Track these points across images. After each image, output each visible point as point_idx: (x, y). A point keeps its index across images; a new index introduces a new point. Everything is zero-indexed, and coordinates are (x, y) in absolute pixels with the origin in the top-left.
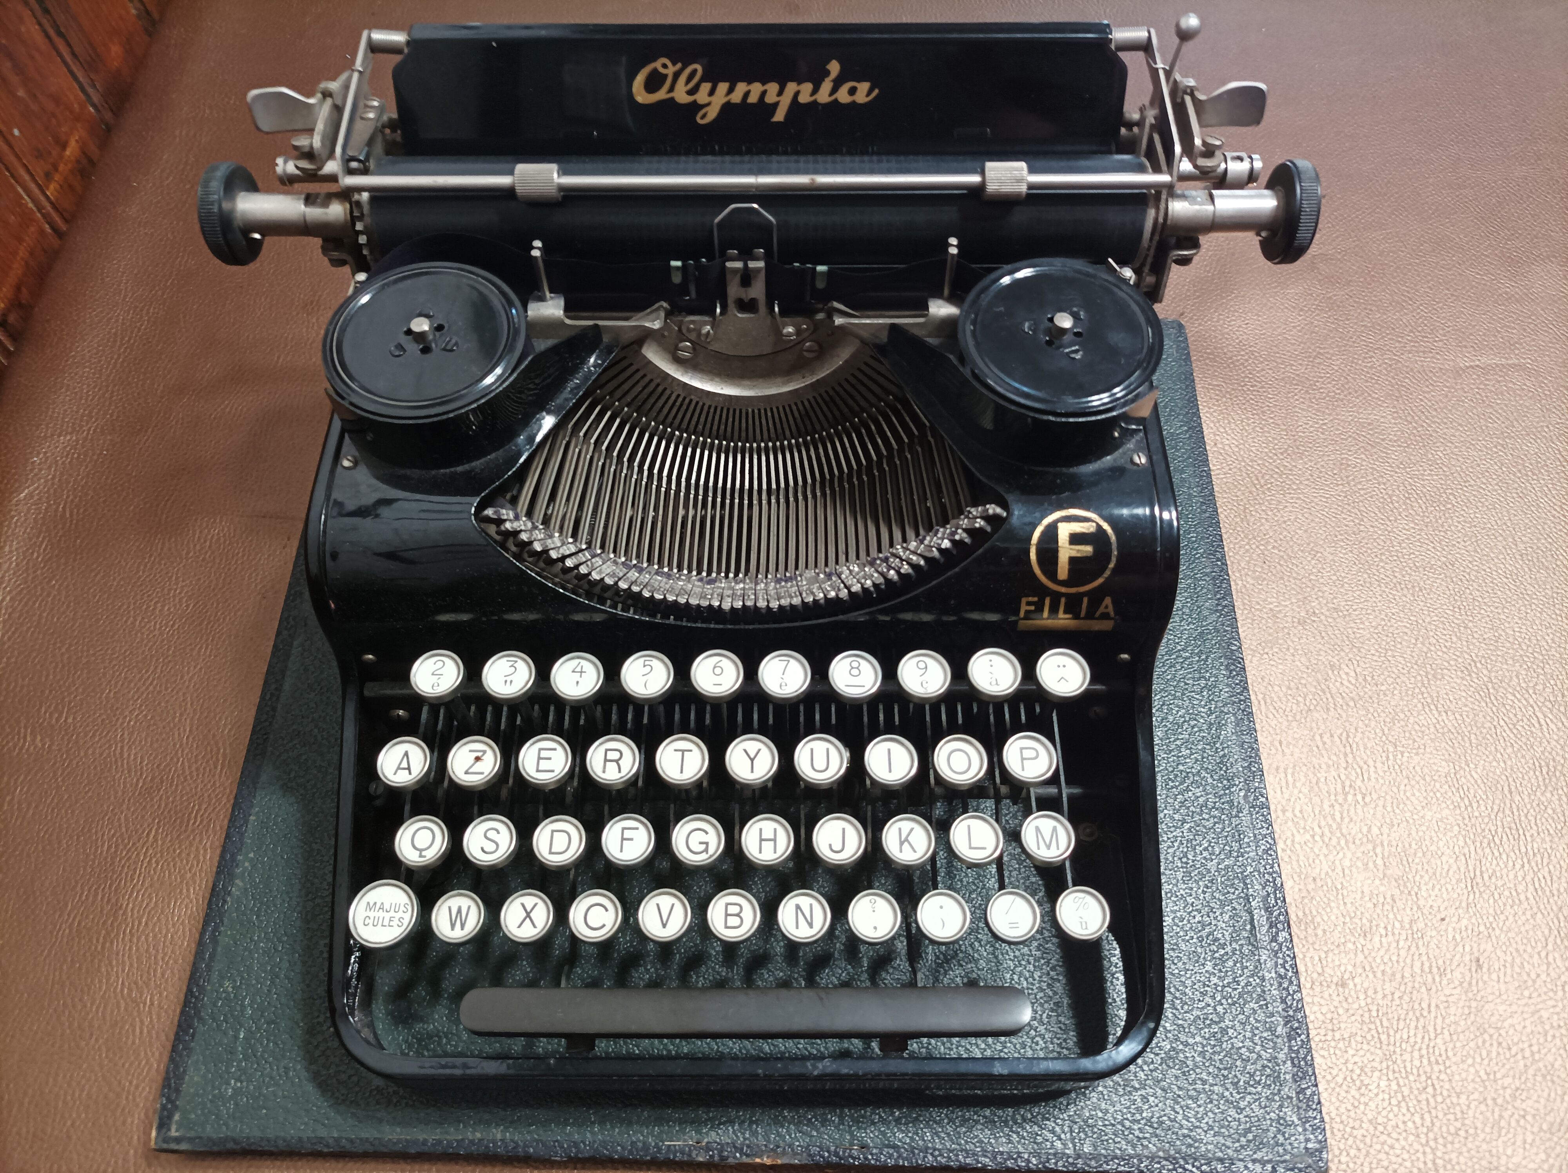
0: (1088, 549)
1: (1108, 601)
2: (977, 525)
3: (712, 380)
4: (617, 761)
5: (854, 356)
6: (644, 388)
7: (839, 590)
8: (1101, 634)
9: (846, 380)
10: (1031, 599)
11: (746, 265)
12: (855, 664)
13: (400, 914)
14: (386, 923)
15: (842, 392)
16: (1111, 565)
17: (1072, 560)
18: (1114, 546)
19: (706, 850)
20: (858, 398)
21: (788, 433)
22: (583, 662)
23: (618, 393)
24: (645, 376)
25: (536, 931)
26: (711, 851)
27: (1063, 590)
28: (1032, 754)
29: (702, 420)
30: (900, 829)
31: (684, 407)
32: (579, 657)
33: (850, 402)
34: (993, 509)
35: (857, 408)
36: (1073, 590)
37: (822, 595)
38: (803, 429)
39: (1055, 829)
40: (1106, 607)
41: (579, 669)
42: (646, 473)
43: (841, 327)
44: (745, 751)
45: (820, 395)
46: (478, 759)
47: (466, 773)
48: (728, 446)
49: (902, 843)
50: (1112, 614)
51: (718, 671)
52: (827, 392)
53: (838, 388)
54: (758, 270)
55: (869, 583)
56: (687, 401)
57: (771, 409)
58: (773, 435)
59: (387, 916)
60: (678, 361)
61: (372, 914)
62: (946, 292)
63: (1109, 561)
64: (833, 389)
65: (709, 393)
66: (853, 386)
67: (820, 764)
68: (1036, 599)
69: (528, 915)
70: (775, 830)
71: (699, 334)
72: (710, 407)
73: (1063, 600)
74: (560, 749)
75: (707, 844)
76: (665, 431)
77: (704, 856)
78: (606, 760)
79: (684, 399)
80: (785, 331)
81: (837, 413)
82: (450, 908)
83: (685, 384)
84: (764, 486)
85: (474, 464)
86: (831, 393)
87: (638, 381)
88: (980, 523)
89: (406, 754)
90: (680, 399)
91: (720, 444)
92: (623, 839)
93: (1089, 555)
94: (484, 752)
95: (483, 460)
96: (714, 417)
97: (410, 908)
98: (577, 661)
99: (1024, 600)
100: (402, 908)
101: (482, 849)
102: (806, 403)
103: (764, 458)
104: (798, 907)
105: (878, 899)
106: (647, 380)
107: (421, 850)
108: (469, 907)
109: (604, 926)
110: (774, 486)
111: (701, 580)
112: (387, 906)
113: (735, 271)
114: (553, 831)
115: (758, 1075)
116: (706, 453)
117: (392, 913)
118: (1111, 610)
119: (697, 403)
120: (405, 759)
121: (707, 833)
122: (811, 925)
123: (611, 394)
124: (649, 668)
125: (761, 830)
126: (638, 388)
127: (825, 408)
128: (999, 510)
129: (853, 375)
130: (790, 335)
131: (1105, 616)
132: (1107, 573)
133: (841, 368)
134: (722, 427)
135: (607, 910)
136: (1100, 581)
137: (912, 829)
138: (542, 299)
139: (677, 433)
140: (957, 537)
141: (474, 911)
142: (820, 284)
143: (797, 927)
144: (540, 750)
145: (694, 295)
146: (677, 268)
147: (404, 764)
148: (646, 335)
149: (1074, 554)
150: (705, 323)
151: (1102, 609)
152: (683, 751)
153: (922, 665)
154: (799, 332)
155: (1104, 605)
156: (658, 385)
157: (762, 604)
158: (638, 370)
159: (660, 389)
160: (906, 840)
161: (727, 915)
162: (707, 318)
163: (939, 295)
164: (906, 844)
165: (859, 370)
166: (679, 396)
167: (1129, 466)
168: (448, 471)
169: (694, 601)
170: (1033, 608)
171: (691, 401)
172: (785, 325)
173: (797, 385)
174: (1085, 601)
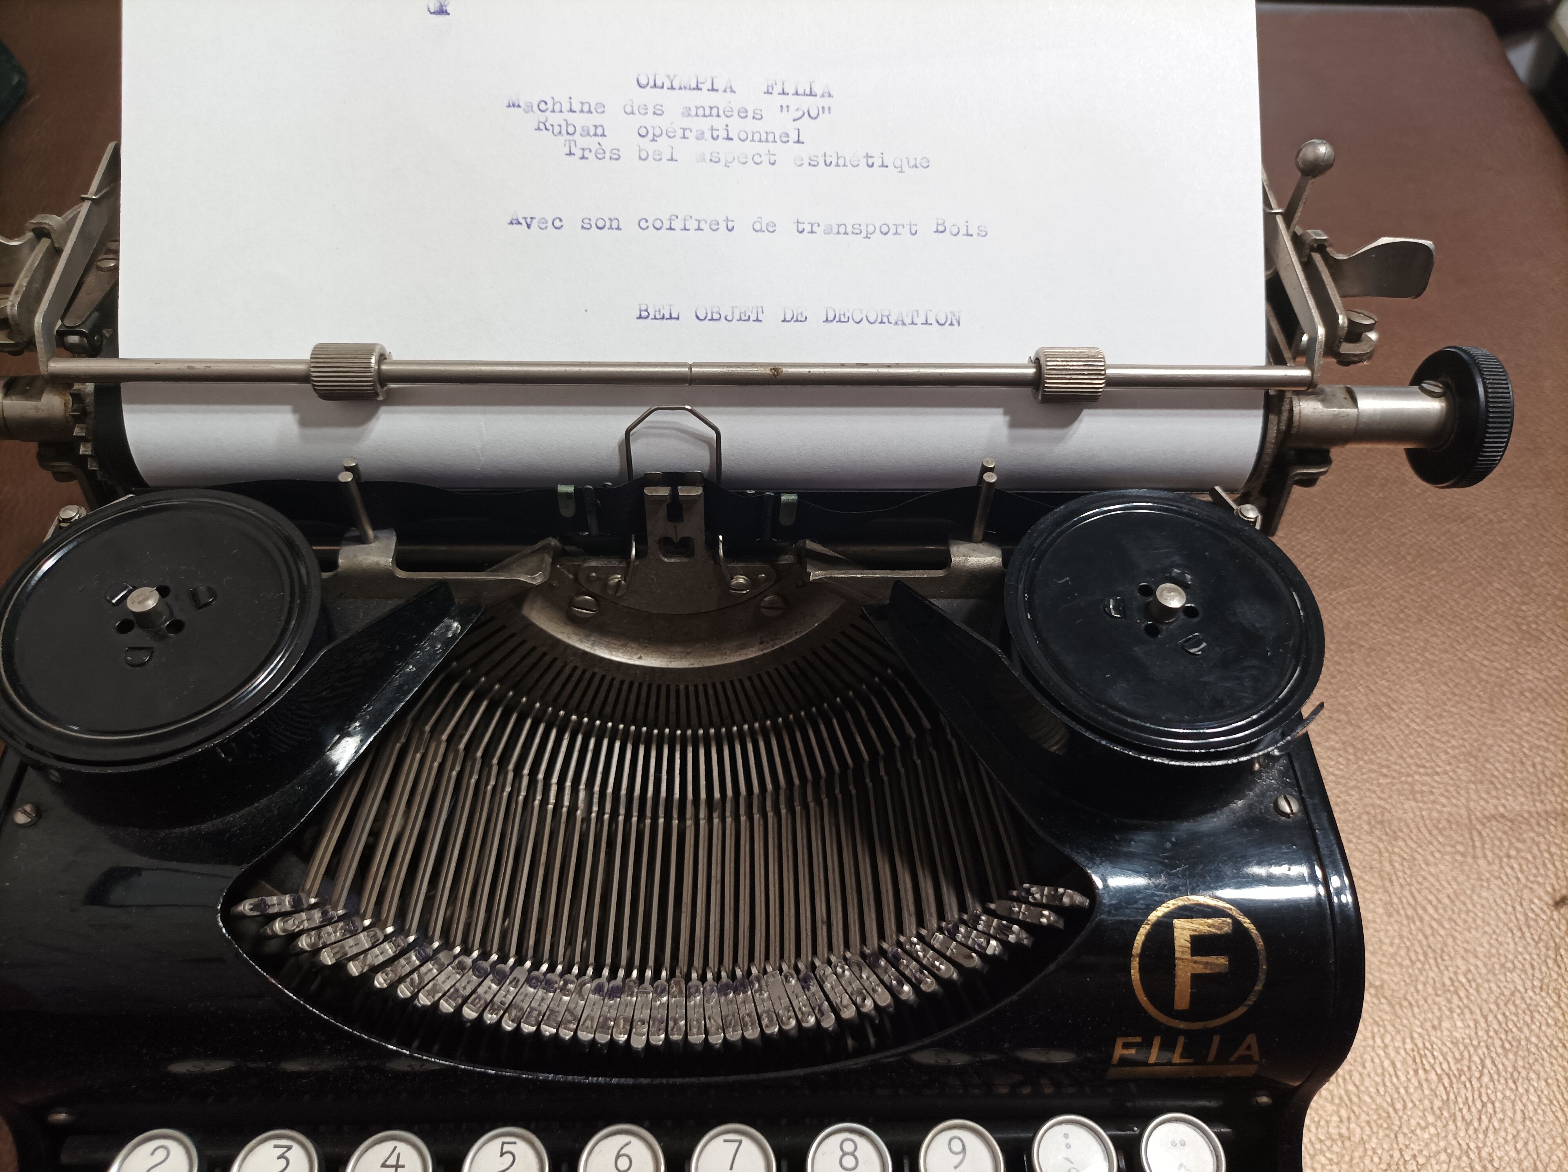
0: (1221, 961)
1: (1251, 1039)
2: (1044, 922)
3: (625, 646)
5: (836, 616)
6: (523, 658)
7: (822, 1013)
9: (824, 647)
10: (1130, 1040)
11: (674, 492)
12: (849, 1147)
15: (818, 664)
16: (1258, 987)
17: (1196, 978)
18: (1262, 956)
20: (842, 671)
21: (738, 716)
22: (400, 1148)
23: (484, 666)
24: (524, 642)
27: (1182, 1025)
29: (611, 699)
31: (584, 683)
32: (393, 1140)
33: (830, 676)
34: (1069, 895)
35: (839, 685)
36: (1197, 1025)
37: (793, 1022)
38: (760, 711)
40: (1249, 1048)
41: (392, 1161)
42: (525, 781)
43: (819, 583)
45: (786, 667)
48: (649, 733)
50: (1256, 1057)
51: (624, 1161)
52: (795, 663)
53: (812, 659)
54: (693, 500)
55: (868, 1002)
56: (588, 675)
57: (714, 685)
58: (716, 719)
60: (574, 620)
62: (978, 532)
63: (1254, 979)
64: (805, 658)
65: (620, 664)
66: (833, 655)
68: (1138, 1038)
71: (606, 585)
72: (622, 683)
73: (1181, 1040)
76: (555, 713)
79: (584, 672)
80: (734, 582)
81: (810, 691)
83: (585, 653)
84: (703, 795)
85: (230, 818)
86: (803, 664)
87: (513, 651)
88: (1046, 917)
90: (578, 673)
91: (638, 731)
93: (1224, 970)
95: (245, 811)
96: (628, 696)
98: (391, 1145)
99: (1120, 1042)
102: (765, 678)
103: (702, 752)
106: (526, 647)
110: (717, 795)
111: (598, 990)
113: (660, 500)
118: (1255, 1052)
119: (603, 678)
123: (475, 666)
124: (508, 1158)
126: (515, 658)
127: (792, 683)
128: (1078, 899)
129: (834, 640)
130: (740, 587)
131: (1246, 1060)
132: (1251, 1000)
133: (816, 631)
134: (641, 708)
136: (1242, 1010)
138: (362, 540)
139: (574, 717)
142: (786, 520)
145: (595, 531)
146: (567, 495)
148: (522, 593)
149: (1200, 969)
150: (615, 571)
151: (1241, 1051)
153: (957, 1146)
154: (753, 582)
155: (1244, 1045)
156: (544, 654)
157: (697, 1038)
158: (513, 635)
159: (547, 659)
162: (615, 563)
163: (967, 537)
165: (844, 634)
166: (575, 668)
167: (1273, 817)
168: (186, 830)
169: (585, 1036)
171: (594, 674)
172: (733, 574)
173: (751, 653)
174: (1216, 1039)
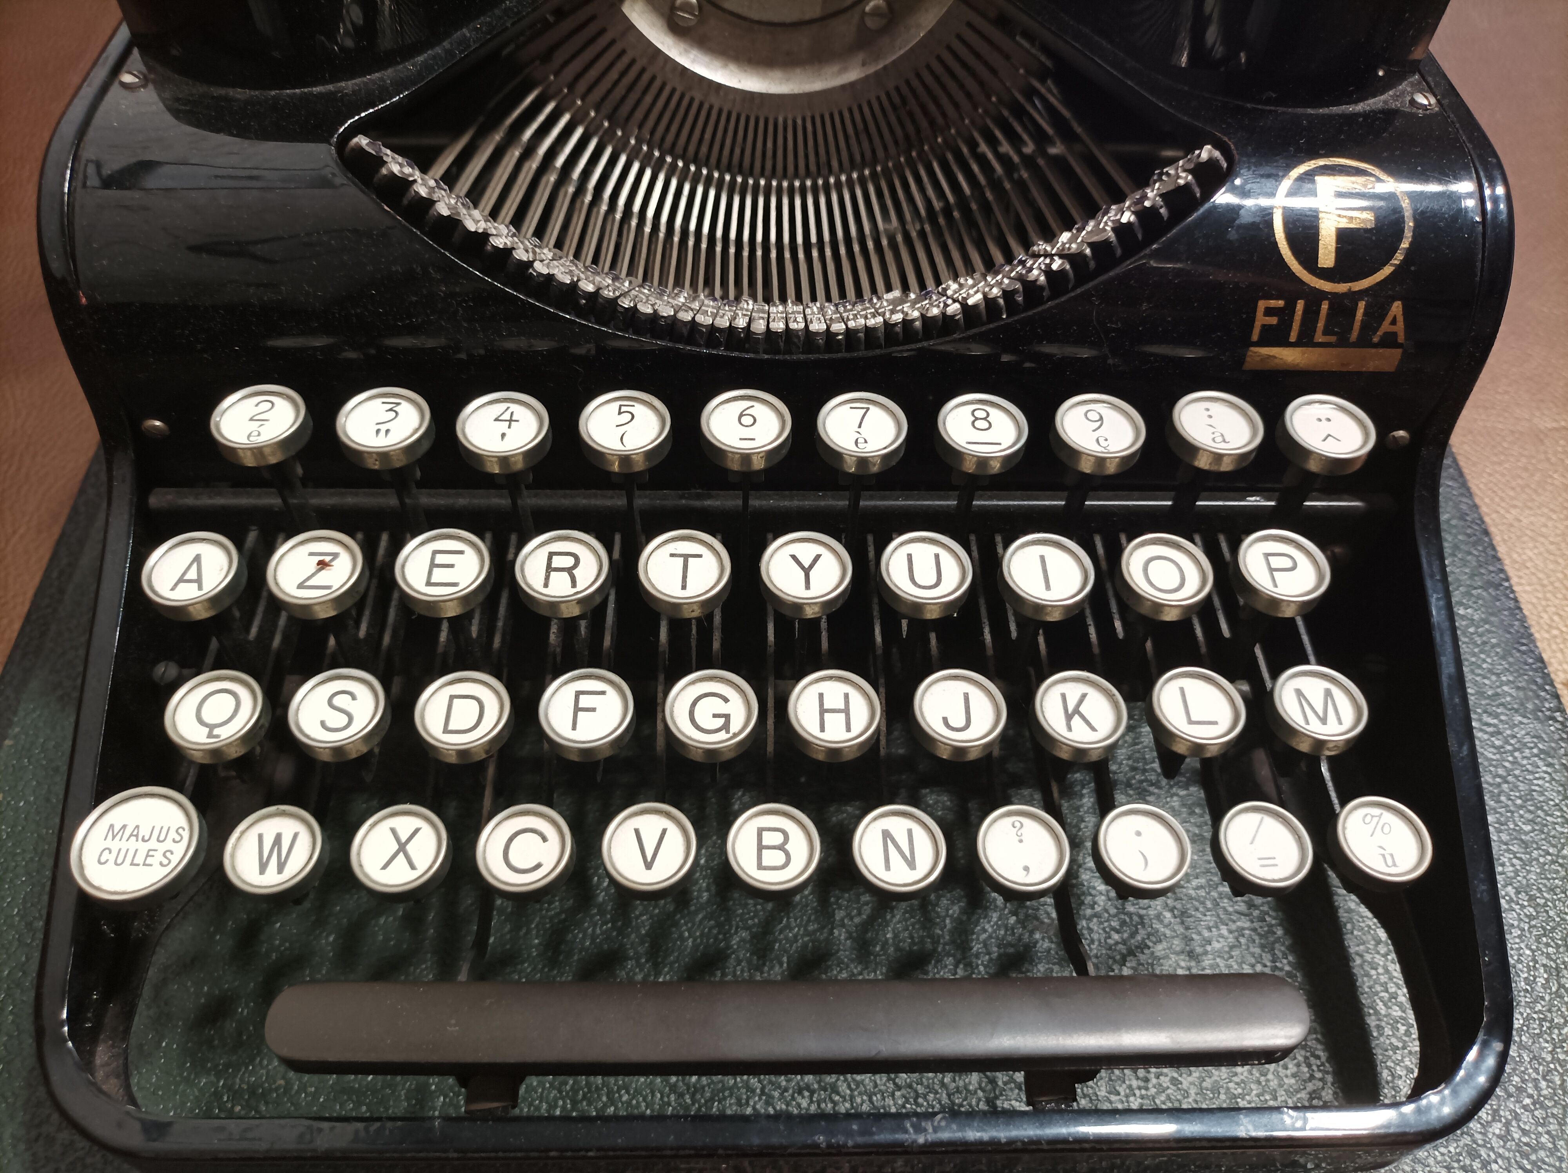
0: (1366, 218)
1: (1397, 308)
2: (1181, 182)
3: (725, 66)
4: (570, 570)
5: (942, 22)
6: (623, 74)
7: (945, 306)
8: (1376, 376)
9: (928, 67)
10: (1272, 303)
12: (980, 414)
13: (168, 845)
14: (139, 859)
15: (920, 90)
16: (1405, 245)
17: (1341, 234)
18: (1408, 212)
19: (726, 727)
20: (944, 101)
21: (835, 164)
22: (514, 407)
23: (582, 86)
25: (415, 874)
26: (735, 727)
27: (1326, 286)
28: (1287, 563)
29: (708, 136)
30: (1064, 696)
31: (682, 111)
32: (506, 400)
33: (932, 107)
34: (1206, 153)
35: (940, 121)
36: (1342, 288)
37: (917, 313)
38: (858, 158)
39: (1328, 693)
40: (1394, 322)
41: (507, 416)
44: (794, 557)
45: (888, 94)
46: (322, 565)
47: (301, 586)
48: (745, 183)
49: (1069, 717)
50: (1401, 339)
51: (747, 420)
52: (897, 89)
53: (915, 83)
55: (995, 291)
56: (686, 100)
57: (813, 119)
58: (813, 168)
59: (143, 848)
60: (677, 29)
61: (115, 845)
63: (1400, 239)
64: (908, 82)
65: (719, 86)
66: (937, 78)
67: (925, 575)
68: (1281, 303)
69: (402, 847)
70: (846, 696)
72: (720, 111)
73: (1325, 306)
74: (470, 552)
75: (727, 717)
76: (650, 152)
77: (722, 735)
78: (549, 568)
81: (910, 128)
82: (260, 837)
83: (684, 69)
86: (905, 90)
87: (611, 65)
88: (1183, 180)
89: (197, 559)
90: (676, 97)
91: (733, 181)
92: (577, 709)
93: (1369, 226)
94: (335, 556)
96: (726, 130)
97: (186, 835)
98: (504, 406)
99: (1262, 305)
100: (173, 835)
101: (323, 724)
102: (866, 109)
103: (798, 202)
104: (886, 835)
105: (1026, 821)
106: (625, 60)
107: (212, 727)
108: (296, 836)
109: (538, 866)
111: (713, 299)
112: (144, 832)
114: (452, 697)
115: (817, 1146)
116: (712, 193)
117: (153, 844)
118: (1400, 327)
120: (195, 566)
121: (726, 700)
122: (911, 864)
123: (571, 86)
124: (628, 417)
125: (821, 696)
126: (614, 75)
127: (892, 118)
128: (1217, 154)
129: (939, 58)
131: (1389, 341)
132: (1398, 258)
133: (922, 43)
134: (737, 151)
135: (545, 839)
136: (1387, 270)
137: (1084, 696)
139: (669, 159)
140: (1147, 204)
141: (304, 840)
143: (888, 867)
144: (435, 552)
147: (192, 574)
149: (1345, 225)
151: (1386, 326)
152: (686, 557)
153: (1093, 416)
155: (1389, 319)
156: (643, 70)
157: (817, 328)
158: (612, 42)
159: (646, 78)
160: (1077, 711)
161: (761, 847)
164: (1076, 719)
165: (949, 48)
166: (673, 91)
169: (704, 321)
170: (1274, 320)
171: (692, 100)
173: (853, 75)
174: (1362, 305)
